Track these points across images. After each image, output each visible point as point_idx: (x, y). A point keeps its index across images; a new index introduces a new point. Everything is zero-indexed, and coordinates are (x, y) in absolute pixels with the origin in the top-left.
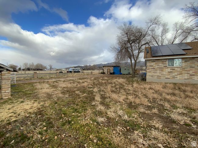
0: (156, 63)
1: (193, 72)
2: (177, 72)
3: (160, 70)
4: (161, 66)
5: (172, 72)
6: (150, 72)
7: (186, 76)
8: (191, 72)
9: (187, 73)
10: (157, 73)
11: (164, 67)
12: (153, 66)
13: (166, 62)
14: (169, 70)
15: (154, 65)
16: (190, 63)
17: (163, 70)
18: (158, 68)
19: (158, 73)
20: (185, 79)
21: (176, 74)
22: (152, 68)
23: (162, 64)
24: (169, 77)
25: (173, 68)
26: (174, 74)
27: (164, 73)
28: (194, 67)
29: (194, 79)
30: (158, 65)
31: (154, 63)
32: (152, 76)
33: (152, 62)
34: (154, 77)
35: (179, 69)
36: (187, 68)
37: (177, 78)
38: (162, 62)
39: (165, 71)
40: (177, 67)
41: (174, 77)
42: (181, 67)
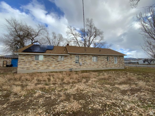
0: (26, 57)
1: (49, 64)
2: (40, 64)
3: (29, 63)
4: (30, 59)
5: (37, 64)
6: (21, 64)
7: (45, 67)
8: (48, 64)
9: (46, 65)
10: (26, 65)
11: (32, 60)
12: (23, 59)
13: (33, 57)
14: (35, 63)
15: (25, 59)
16: (48, 58)
17: (31, 63)
18: (27, 61)
19: (28, 65)
20: (45, 69)
21: (40, 65)
22: (23, 62)
23: (31, 58)
24: (35, 68)
25: (38, 62)
26: (38, 66)
27: (32, 65)
28: (50, 61)
29: (50, 69)
30: (28, 59)
31: (25, 57)
32: (23, 68)
33: (23, 56)
34: (25, 69)
35: (41, 62)
36: (46, 62)
37: (40, 68)
38: (31, 57)
39: (33, 64)
40: (40, 61)
41: (38, 68)
42: (43, 61)
